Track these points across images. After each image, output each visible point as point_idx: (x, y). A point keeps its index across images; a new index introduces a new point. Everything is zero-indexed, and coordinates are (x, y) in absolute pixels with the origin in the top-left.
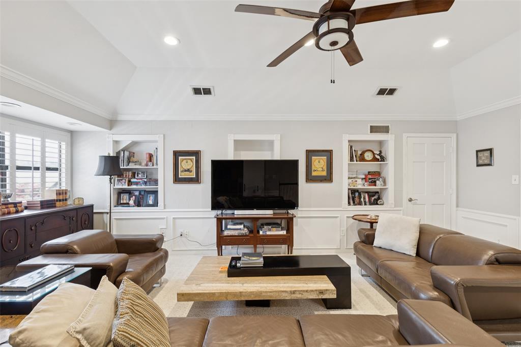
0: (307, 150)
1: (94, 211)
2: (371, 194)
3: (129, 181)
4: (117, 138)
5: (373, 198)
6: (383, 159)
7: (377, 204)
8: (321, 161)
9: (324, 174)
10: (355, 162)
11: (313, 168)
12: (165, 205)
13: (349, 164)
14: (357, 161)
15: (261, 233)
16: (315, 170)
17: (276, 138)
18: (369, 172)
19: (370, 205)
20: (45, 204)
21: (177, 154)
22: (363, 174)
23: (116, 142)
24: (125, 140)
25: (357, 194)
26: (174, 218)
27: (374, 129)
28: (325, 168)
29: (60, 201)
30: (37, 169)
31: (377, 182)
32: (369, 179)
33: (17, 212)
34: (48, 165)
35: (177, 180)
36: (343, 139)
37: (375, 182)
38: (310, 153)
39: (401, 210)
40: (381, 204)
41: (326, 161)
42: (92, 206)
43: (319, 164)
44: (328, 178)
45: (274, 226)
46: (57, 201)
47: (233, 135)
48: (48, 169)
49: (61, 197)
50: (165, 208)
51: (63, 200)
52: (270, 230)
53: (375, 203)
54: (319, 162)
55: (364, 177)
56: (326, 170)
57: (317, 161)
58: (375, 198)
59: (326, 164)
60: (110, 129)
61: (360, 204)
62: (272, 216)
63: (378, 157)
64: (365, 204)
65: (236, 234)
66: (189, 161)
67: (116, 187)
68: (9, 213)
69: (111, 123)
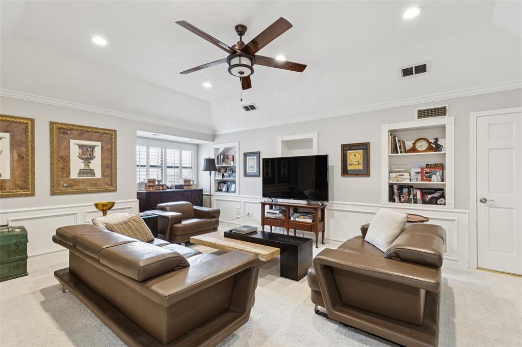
0: (342, 145)
1: (204, 193)
2: (425, 191)
3: (223, 175)
4: (217, 146)
5: (430, 196)
6: (438, 148)
7: (437, 204)
8: (357, 155)
9: (361, 167)
10: (399, 154)
11: (349, 162)
12: (239, 192)
13: (390, 157)
14: (401, 152)
15: (292, 218)
16: (351, 164)
17: (313, 136)
18: (427, 165)
19: (423, 204)
20: (177, 187)
21: (245, 155)
22: (419, 168)
23: (217, 149)
24: (222, 147)
25: (405, 190)
26: (244, 202)
27: (423, 114)
28: (361, 162)
29: (186, 185)
30: (178, 167)
31: (434, 176)
32: (426, 173)
33: (163, 189)
34: (183, 165)
35: (245, 174)
36: (382, 129)
37: (430, 177)
38: (346, 148)
39: (465, 213)
40: (440, 204)
41: (362, 155)
42: (202, 190)
43: (355, 158)
44: (365, 172)
45: (302, 214)
46: (184, 185)
47: (280, 137)
48: (184, 168)
49: (187, 184)
50: (239, 194)
51: (188, 185)
52: (298, 217)
53: (433, 201)
54: (355, 156)
55: (419, 170)
56: (362, 163)
57: (353, 155)
58: (434, 196)
59: (362, 157)
60: (213, 141)
61: (409, 201)
62: (306, 206)
63: (434, 146)
64: (416, 202)
65: (274, 217)
66: (253, 160)
67: (216, 178)
68: (159, 190)
69: (213, 137)
